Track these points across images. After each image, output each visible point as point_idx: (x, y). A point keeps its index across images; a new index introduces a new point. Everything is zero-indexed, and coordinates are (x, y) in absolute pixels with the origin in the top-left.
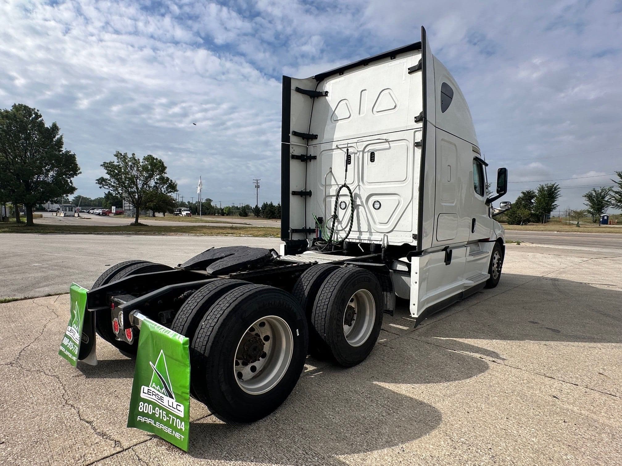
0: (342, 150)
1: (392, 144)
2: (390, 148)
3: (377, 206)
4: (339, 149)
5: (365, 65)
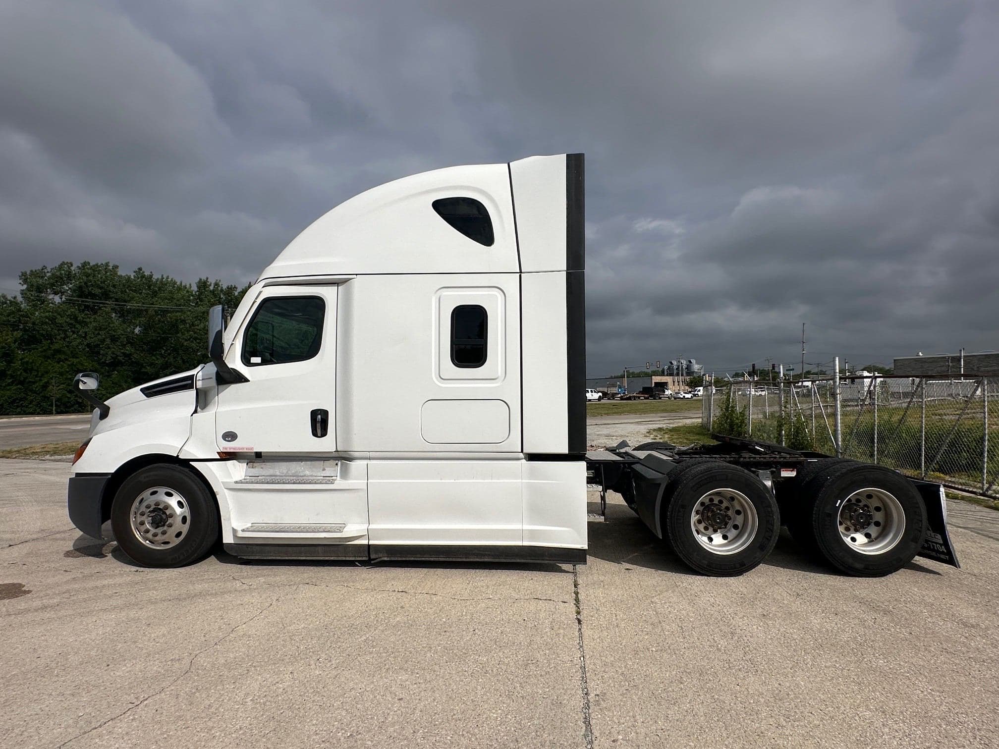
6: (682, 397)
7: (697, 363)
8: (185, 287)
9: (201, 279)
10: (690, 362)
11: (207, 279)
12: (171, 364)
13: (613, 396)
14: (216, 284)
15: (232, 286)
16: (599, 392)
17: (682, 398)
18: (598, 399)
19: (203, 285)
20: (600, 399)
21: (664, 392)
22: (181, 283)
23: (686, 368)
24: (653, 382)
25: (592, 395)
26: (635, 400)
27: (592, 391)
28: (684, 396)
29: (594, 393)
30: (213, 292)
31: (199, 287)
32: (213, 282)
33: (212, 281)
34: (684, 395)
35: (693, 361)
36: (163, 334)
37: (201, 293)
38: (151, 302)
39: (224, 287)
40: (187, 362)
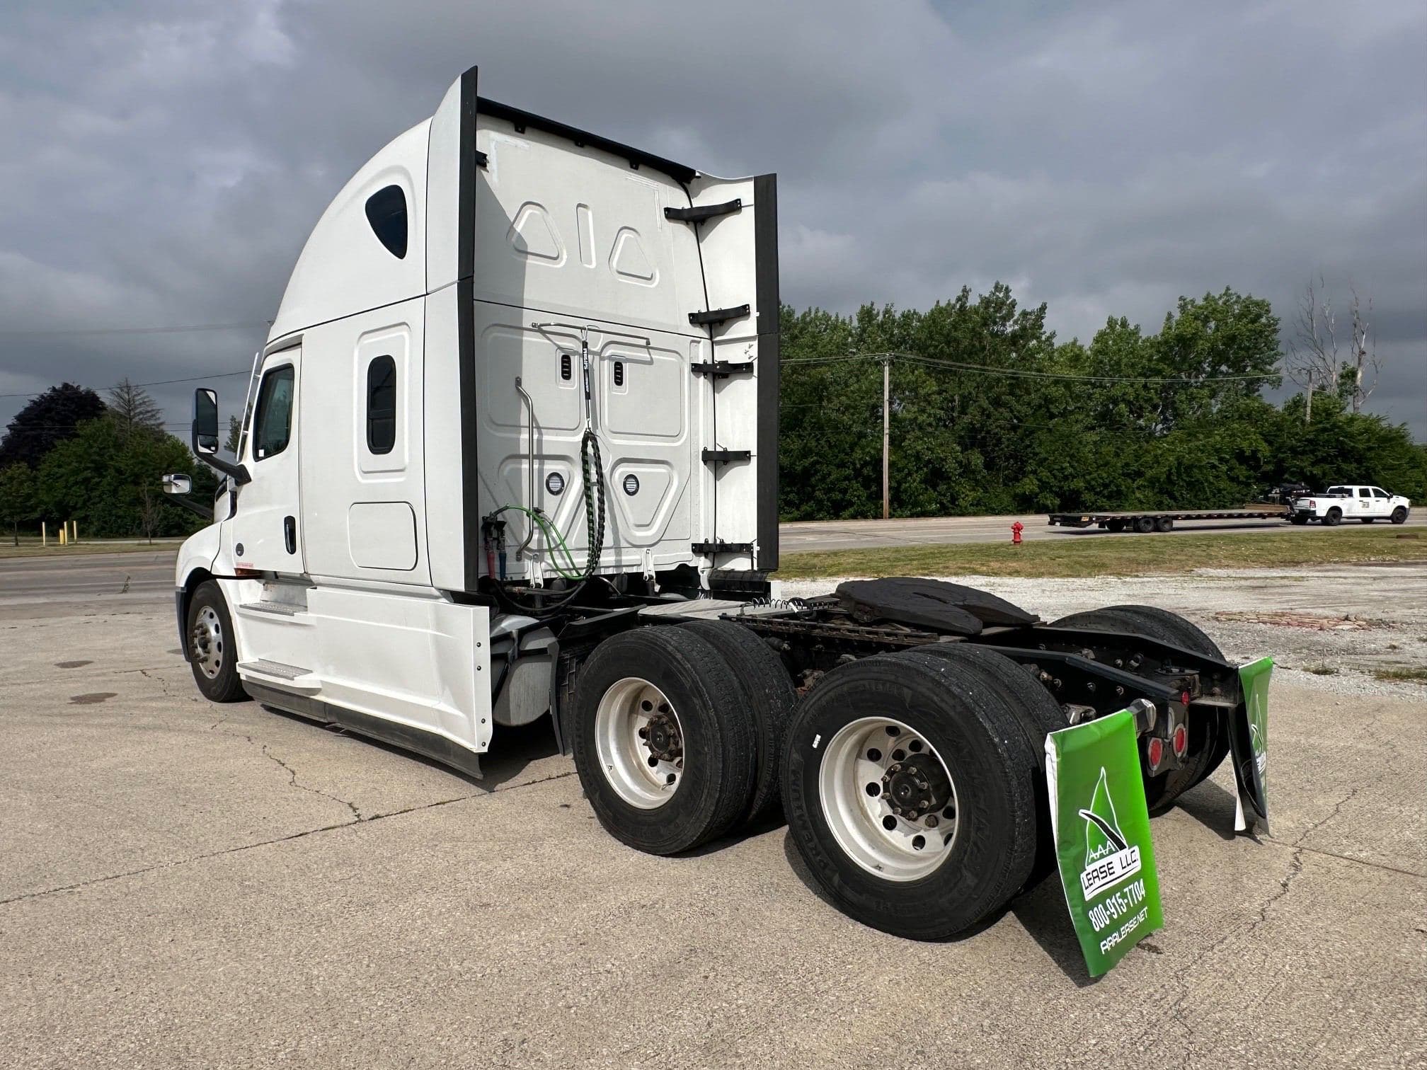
0: (549, 339)
1: (656, 356)
2: (651, 362)
3: (631, 486)
4: (539, 334)
5: (577, 145)
8: (843, 322)
9: (863, 307)
11: (872, 304)
12: (811, 451)
14: (887, 311)
15: (909, 311)
19: (867, 315)
22: (837, 316)
30: (881, 326)
31: (860, 321)
32: (882, 309)
33: (879, 308)
36: (800, 404)
37: (864, 330)
38: (786, 354)
39: (898, 316)
40: (835, 445)
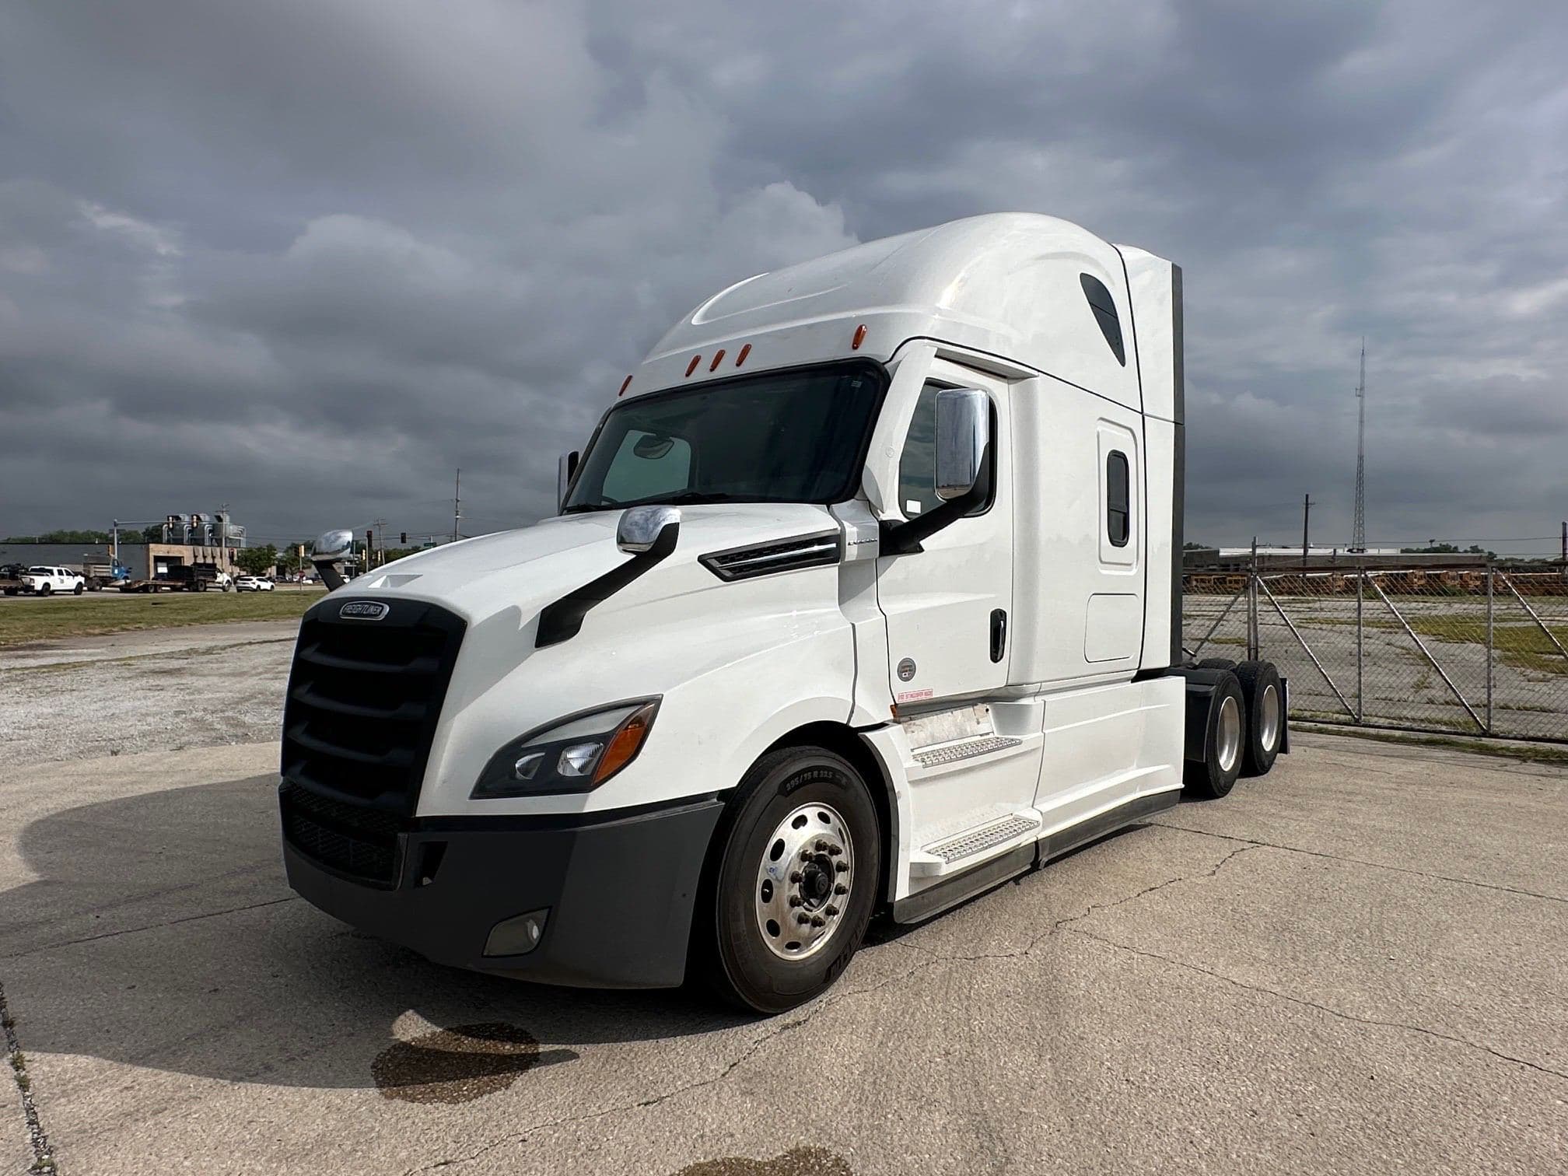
6: (255, 587)
7: (233, 522)
10: (220, 519)
13: (105, 581)
16: (76, 574)
17: (254, 590)
18: (74, 590)
20: (78, 590)
21: (216, 577)
23: (210, 531)
24: (152, 555)
25: (62, 581)
26: (155, 591)
27: (60, 573)
28: (259, 586)
29: (65, 577)
34: (258, 583)
35: (226, 519)
